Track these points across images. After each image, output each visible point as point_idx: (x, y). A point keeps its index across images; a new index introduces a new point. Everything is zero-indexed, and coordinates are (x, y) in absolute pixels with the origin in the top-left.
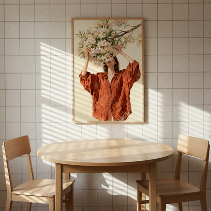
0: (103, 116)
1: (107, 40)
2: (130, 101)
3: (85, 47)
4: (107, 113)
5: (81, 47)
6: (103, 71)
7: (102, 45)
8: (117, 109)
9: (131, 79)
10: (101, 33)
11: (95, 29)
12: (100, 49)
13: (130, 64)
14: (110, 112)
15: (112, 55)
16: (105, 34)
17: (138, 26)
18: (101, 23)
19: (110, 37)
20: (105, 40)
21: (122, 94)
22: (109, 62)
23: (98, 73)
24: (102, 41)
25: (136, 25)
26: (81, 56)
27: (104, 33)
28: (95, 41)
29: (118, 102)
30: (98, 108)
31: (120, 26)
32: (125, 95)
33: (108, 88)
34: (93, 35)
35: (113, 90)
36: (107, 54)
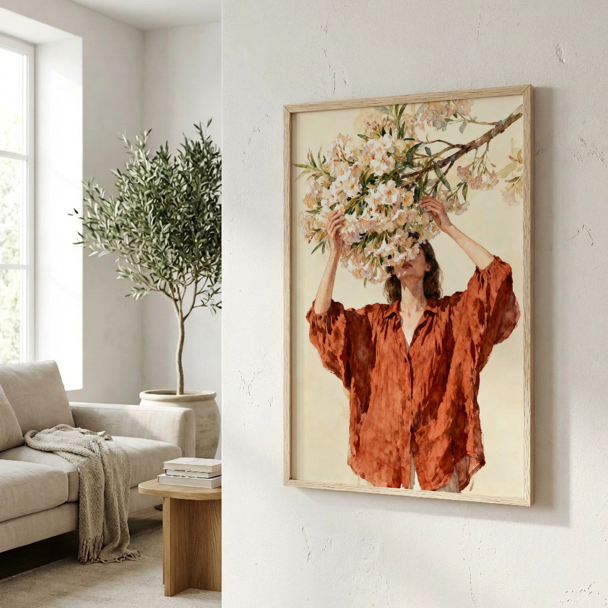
0: (386, 468)
1: (399, 182)
2: (477, 419)
3: (325, 209)
4: (399, 459)
5: (316, 212)
6: (384, 300)
7: (383, 202)
8: (431, 445)
9: (482, 330)
10: (378, 156)
11: (359, 143)
12: (376, 215)
13: (478, 271)
14: (407, 454)
15: (416, 236)
16: (391, 160)
17: (511, 120)
18: (379, 117)
19: (408, 170)
20: (391, 183)
21: (450, 388)
22: (406, 265)
23: (369, 308)
24: (381, 188)
25: (503, 117)
26: (315, 243)
27: (389, 154)
28: (358, 188)
29: (436, 418)
30: (367, 436)
31: (443, 126)
32: (460, 393)
33: (402, 364)
34: (351, 163)
35: (417, 373)
36: (397, 236)
